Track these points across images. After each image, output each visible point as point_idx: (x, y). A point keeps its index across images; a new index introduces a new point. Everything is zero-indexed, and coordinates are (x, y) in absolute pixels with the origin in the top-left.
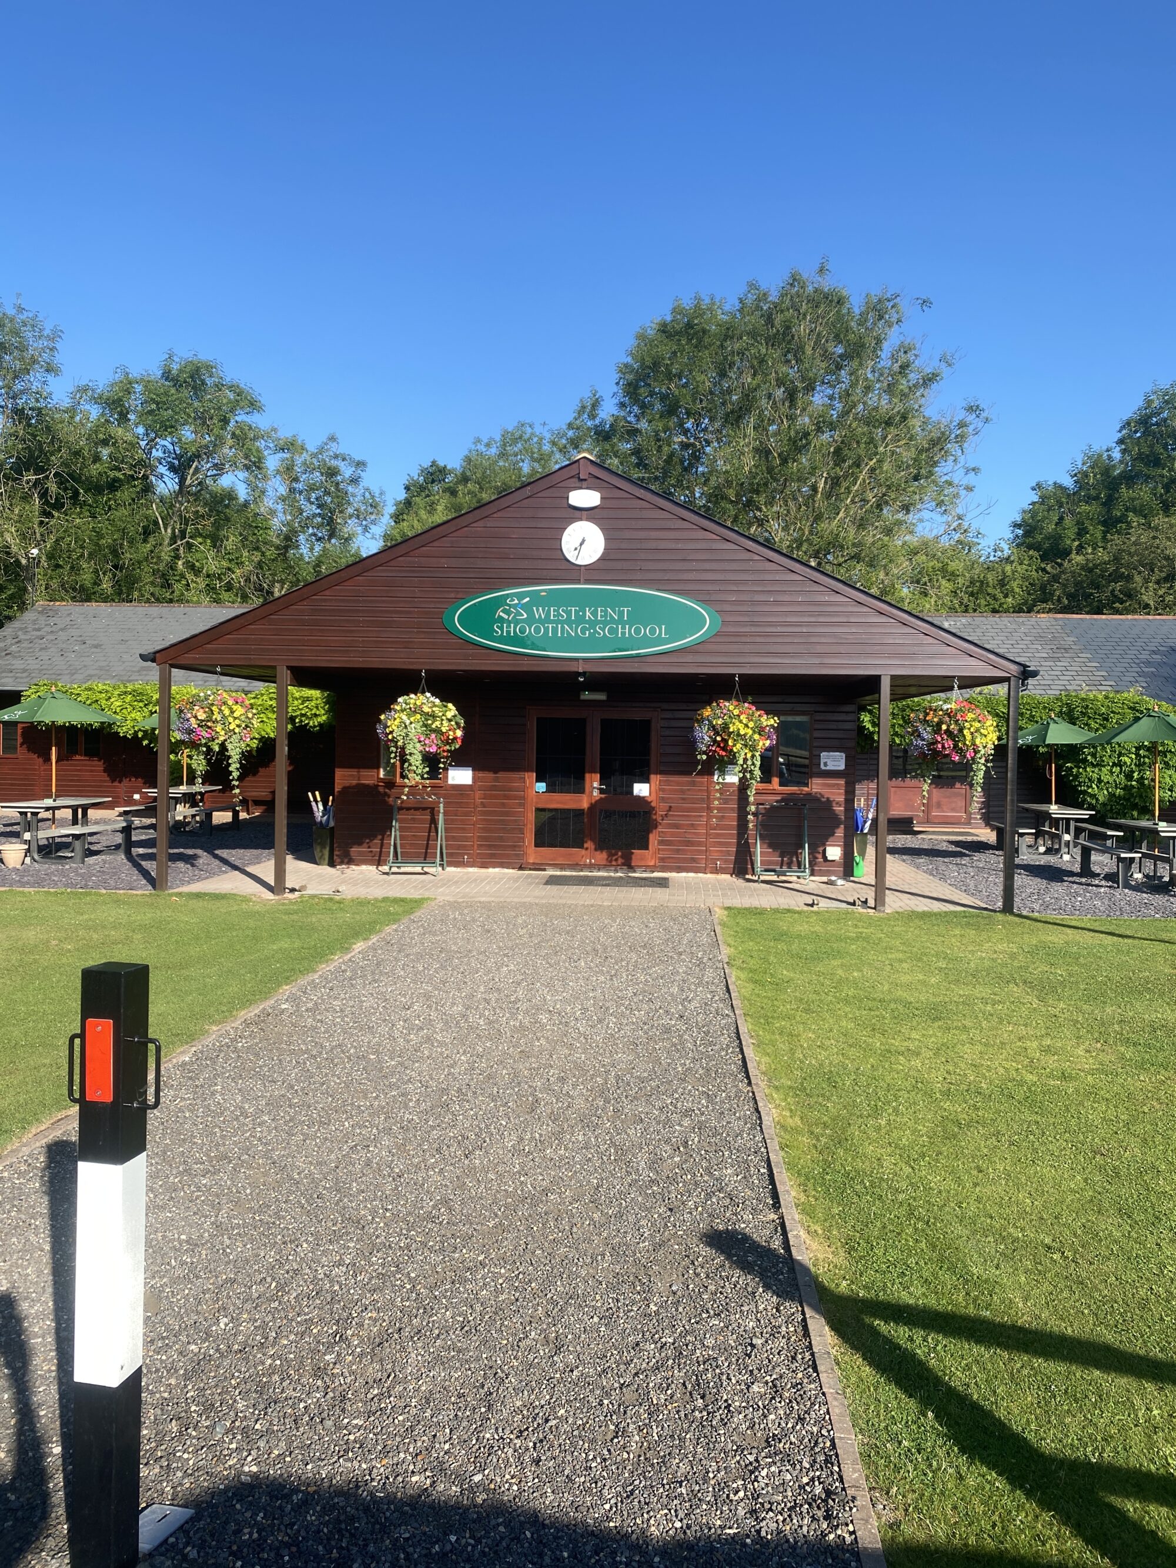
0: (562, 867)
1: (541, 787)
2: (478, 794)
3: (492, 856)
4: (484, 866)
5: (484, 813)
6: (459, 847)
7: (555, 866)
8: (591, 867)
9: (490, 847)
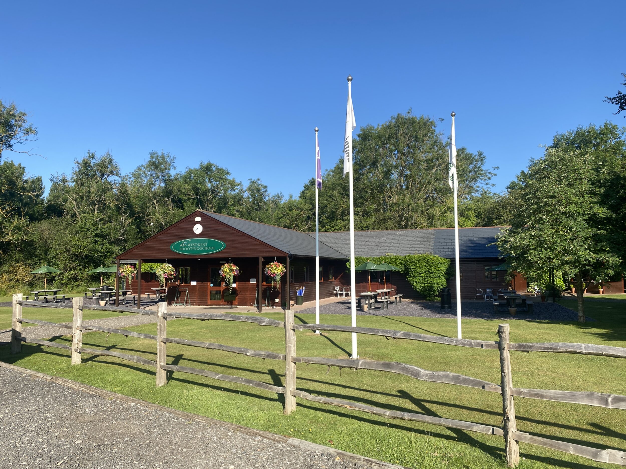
0: (216, 305)
1: (212, 285)
2: (198, 287)
3: (201, 303)
4: (199, 305)
5: (199, 292)
6: (193, 301)
7: (214, 305)
8: (223, 305)
9: (200, 300)
